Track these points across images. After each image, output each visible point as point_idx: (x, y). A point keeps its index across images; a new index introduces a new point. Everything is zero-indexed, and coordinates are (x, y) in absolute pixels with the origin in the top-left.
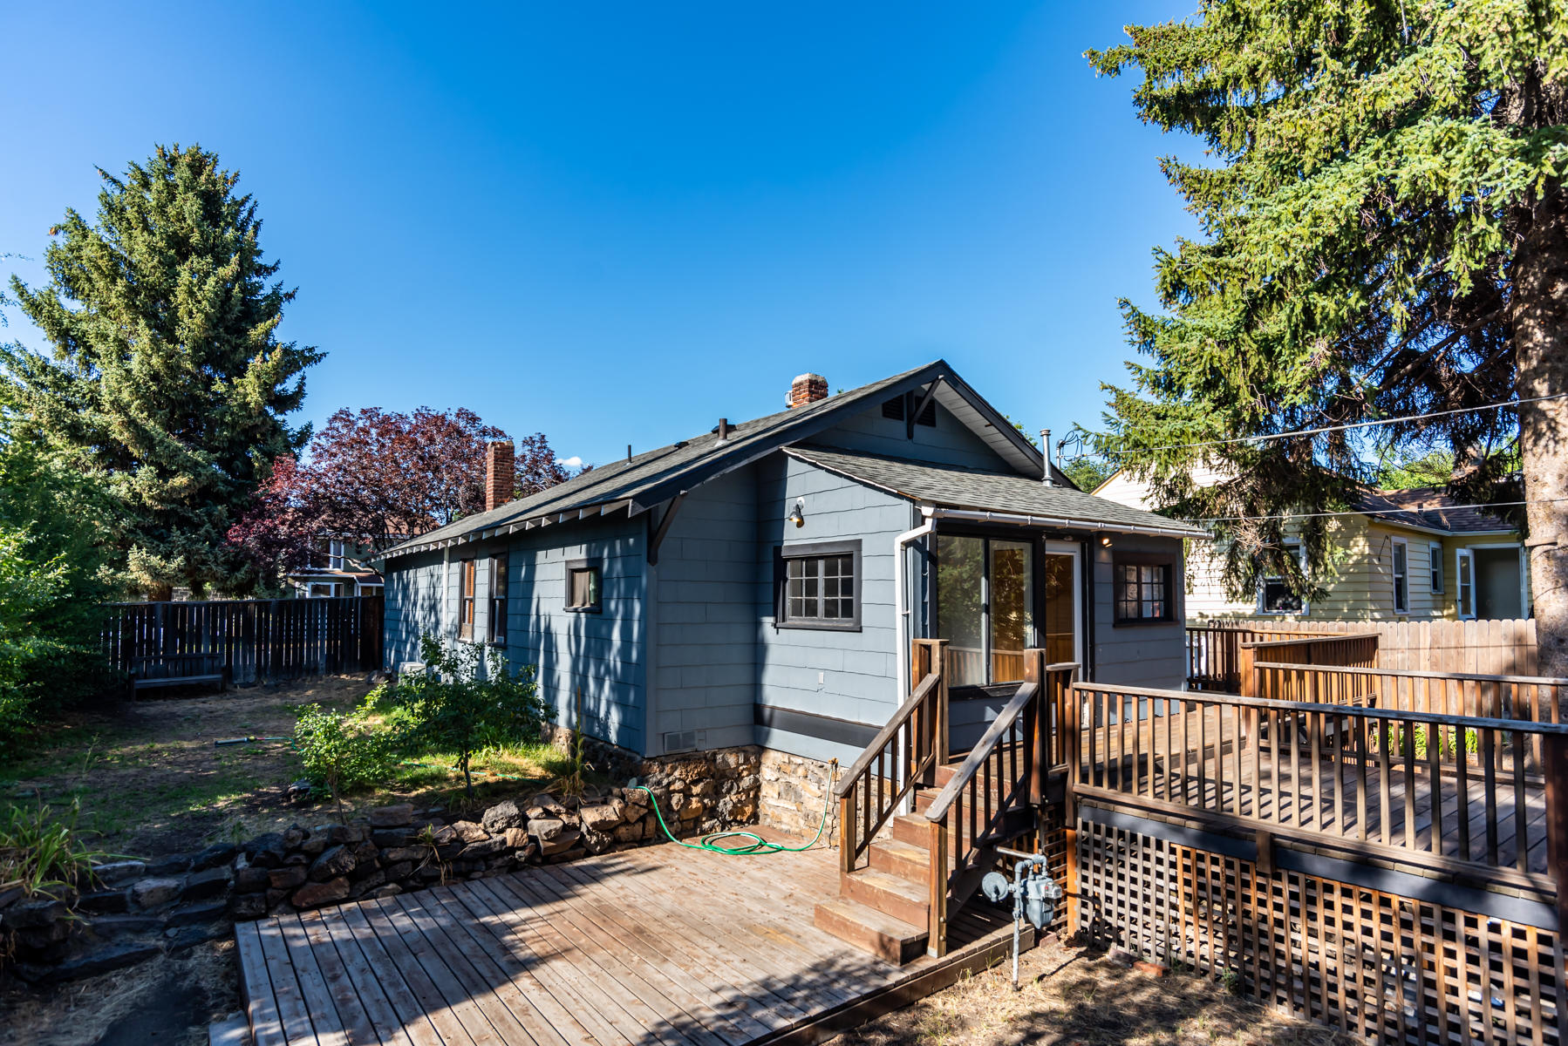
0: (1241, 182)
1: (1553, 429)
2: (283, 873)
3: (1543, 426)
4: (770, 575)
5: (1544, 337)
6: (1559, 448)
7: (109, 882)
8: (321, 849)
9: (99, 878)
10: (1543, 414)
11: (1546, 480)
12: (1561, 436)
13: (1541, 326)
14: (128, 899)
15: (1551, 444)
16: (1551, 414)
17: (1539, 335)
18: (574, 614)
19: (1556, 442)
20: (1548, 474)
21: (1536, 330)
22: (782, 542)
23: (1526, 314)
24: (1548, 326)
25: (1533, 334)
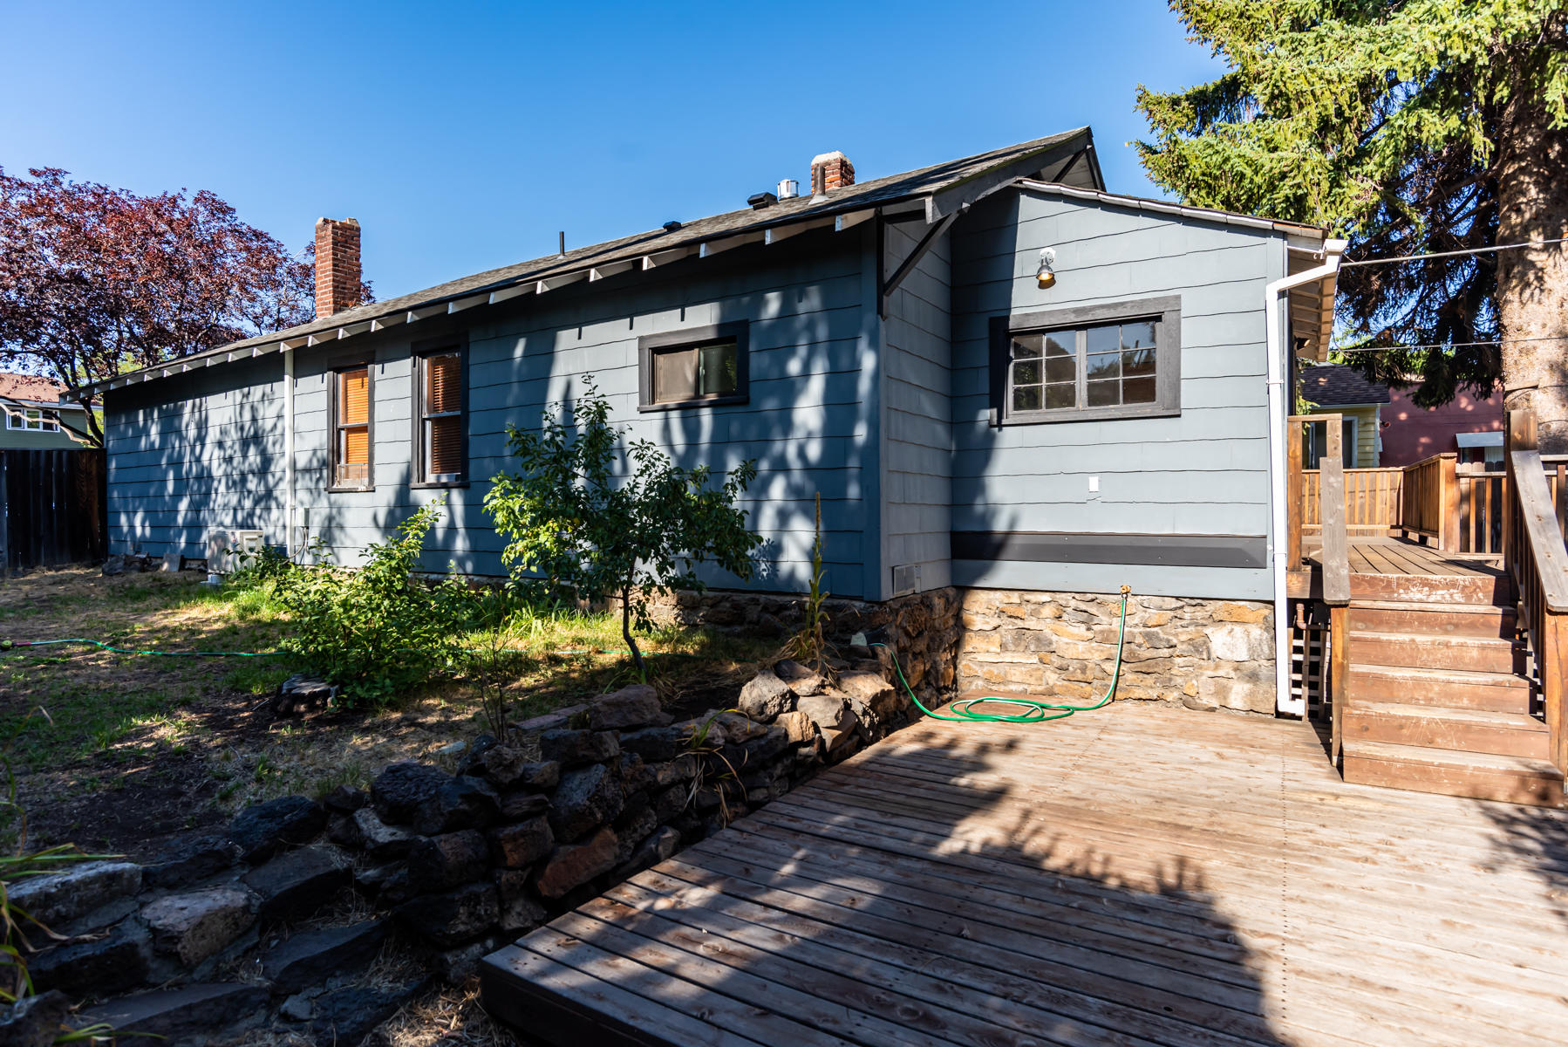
0: (1248, 18)
1: (1540, 279)
2: (523, 834)
3: (1531, 276)
4: (982, 356)
5: (1538, 193)
6: (1544, 297)
7: (60, 922)
8: (556, 777)
9: (31, 917)
10: (1532, 264)
11: (1530, 329)
12: (1546, 286)
13: (1536, 183)
14: (145, 952)
15: (1537, 291)
16: (1539, 265)
17: (1533, 192)
18: (660, 415)
19: (1542, 291)
20: (1532, 323)
21: (1531, 186)
22: (1009, 309)
23: (1522, 170)
24: (1543, 185)
25: (1528, 190)
